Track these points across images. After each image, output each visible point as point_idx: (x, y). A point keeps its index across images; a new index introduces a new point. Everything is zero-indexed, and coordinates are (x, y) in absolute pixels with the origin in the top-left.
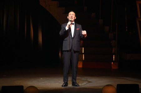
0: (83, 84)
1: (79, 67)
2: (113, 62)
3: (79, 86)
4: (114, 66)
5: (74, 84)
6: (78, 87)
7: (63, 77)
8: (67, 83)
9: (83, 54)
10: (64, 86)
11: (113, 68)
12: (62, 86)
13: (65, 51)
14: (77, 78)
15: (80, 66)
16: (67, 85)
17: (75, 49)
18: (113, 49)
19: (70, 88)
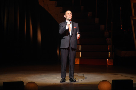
0: (80, 80)
1: (76, 64)
2: (109, 59)
3: (76, 81)
4: (109, 63)
5: (71, 80)
6: (75, 83)
7: (61, 73)
8: (65, 79)
9: (80, 51)
10: (62, 82)
11: (108, 64)
12: (60, 82)
13: (63, 49)
14: (74, 74)
15: (77, 62)
16: (65, 81)
17: (73, 47)
18: (109, 47)
19: (68, 84)
